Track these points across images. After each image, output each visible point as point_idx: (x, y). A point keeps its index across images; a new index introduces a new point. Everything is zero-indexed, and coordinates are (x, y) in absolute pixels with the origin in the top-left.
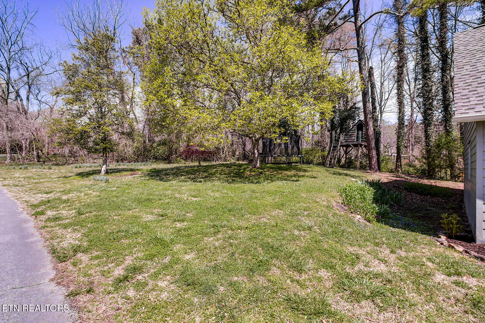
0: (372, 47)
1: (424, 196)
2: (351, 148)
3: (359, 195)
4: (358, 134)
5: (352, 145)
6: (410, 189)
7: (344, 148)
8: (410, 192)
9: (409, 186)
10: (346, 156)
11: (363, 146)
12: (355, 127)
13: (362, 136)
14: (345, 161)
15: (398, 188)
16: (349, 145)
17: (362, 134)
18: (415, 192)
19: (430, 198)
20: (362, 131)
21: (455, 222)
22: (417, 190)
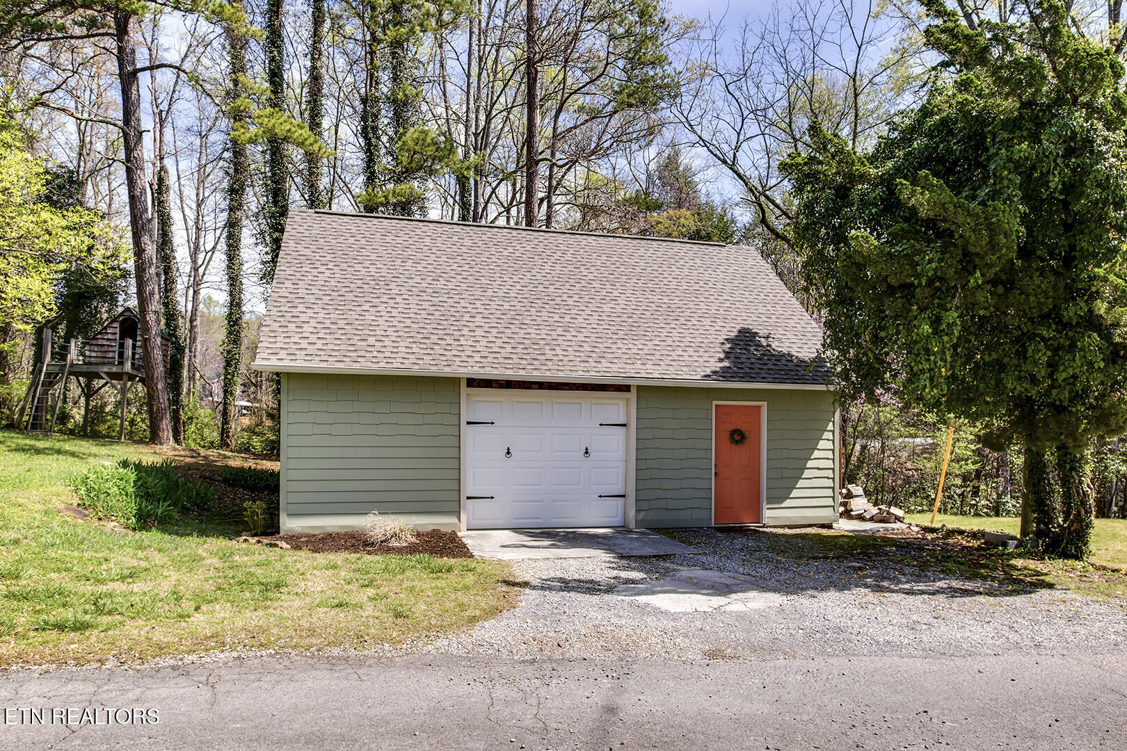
0: (174, 91)
1: (258, 492)
2: (102, 382)
3: (116, 488)
4: (122, 346)
5: (106, 373)
6: (234, 480)
7: (81, 378)
8: (233, 486)
9: (231, 474)
10: (87, 404)
11: (138, 379)
12: (115, 325)
13: (134, 354)
14: (85, 417)
15: (211, 479)
16: (98, 373)
17: (134, 347)
18: (242, 486)
19: (267, 494)
20: (135, 340)
21: (259, 512)
22: (246, 481)
